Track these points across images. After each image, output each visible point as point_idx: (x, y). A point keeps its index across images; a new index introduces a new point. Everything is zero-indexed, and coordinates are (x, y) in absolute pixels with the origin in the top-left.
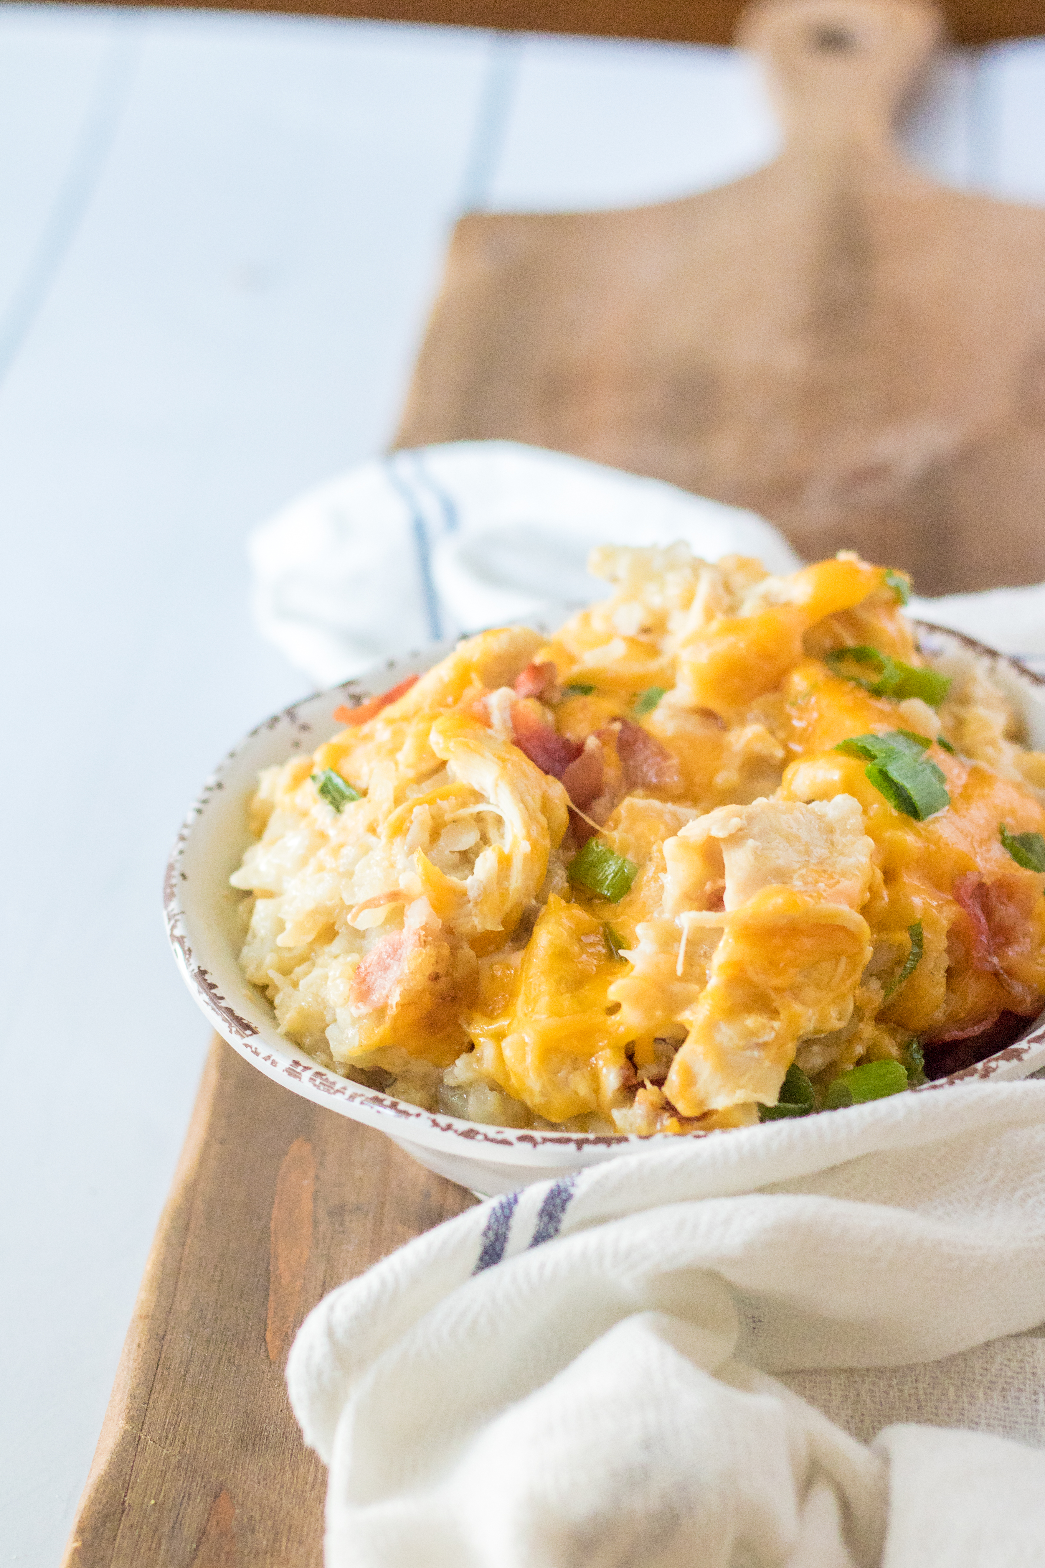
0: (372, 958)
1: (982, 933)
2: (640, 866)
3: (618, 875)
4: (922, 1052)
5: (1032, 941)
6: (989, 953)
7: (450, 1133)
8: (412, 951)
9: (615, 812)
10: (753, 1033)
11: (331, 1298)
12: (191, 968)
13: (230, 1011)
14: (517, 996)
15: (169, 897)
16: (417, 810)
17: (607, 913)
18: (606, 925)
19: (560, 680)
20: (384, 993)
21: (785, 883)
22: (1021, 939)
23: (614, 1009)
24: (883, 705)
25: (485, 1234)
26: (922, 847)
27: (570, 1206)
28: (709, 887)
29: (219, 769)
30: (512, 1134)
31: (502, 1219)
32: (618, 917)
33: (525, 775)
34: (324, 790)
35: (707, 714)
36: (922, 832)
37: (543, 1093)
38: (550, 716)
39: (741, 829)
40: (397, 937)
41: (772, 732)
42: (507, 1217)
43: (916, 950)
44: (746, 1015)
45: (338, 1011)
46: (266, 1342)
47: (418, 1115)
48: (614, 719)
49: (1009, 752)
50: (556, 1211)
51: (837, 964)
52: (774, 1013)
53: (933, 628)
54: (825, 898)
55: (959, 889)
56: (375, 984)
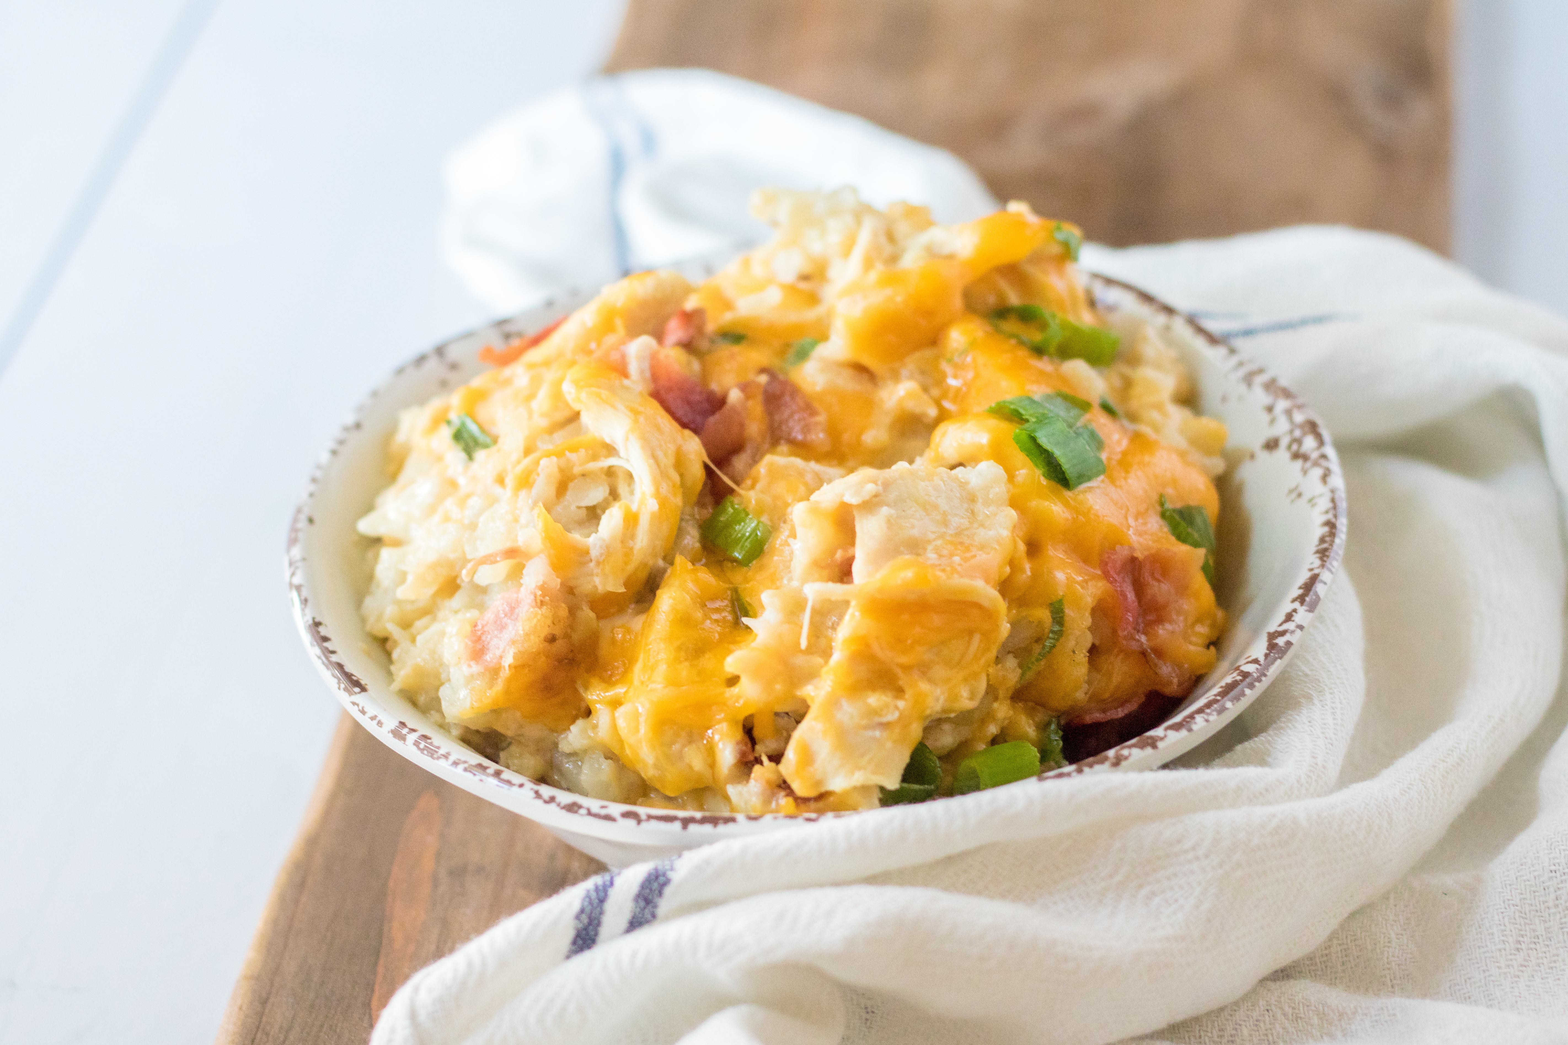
0: (489, 616)
1: (1128, 611)
2: (772, 530)
3: (752, 537)
4: (1061, 733)
5: (1186, 619)
6: (1138, 632)
7: (553, 806)
8: (527, 611)
9: (754, 471)
10: (875, 712)
11: (418, 978)
12: (306, 618)
13: (340, 666)
14: (637, 661)
15: (293, 541)
16: (544, 462)
17: (737, 577)
18: (735, 591)
19: (710, 327)
20: (498, 653)
21: (918, 555)
22: (1174, 617)
23: (733, 681)
24: (1044, 365)
25: (578, 917)
26: (1070, 518)
27: (668, 891)
28: (839, 555)
29: (360, 409)
30: (616, 809)
31: (596, 902)
32: (748, 582)
33: (659, 429)
34: (458, 436)
35: (860, 369)
36: (1072, 502)
37: (656, 766)
38: (696, 366)
39: (876, 496)
40: (515, 595)
41: (925, 389)
42: (602, 901)
43: (1056, 628)
44: (870, 693)
45: (452, 670)
46: (371, 1009)
47: (521, 786)
48: (763, 370)
49: (1177, 415)
50: (653, 896)
51: (969, 642)
52: (899, 692)
53: (1110, 282)
54: (958, 573)
55: (1106, 564)
56: (490, 644)
